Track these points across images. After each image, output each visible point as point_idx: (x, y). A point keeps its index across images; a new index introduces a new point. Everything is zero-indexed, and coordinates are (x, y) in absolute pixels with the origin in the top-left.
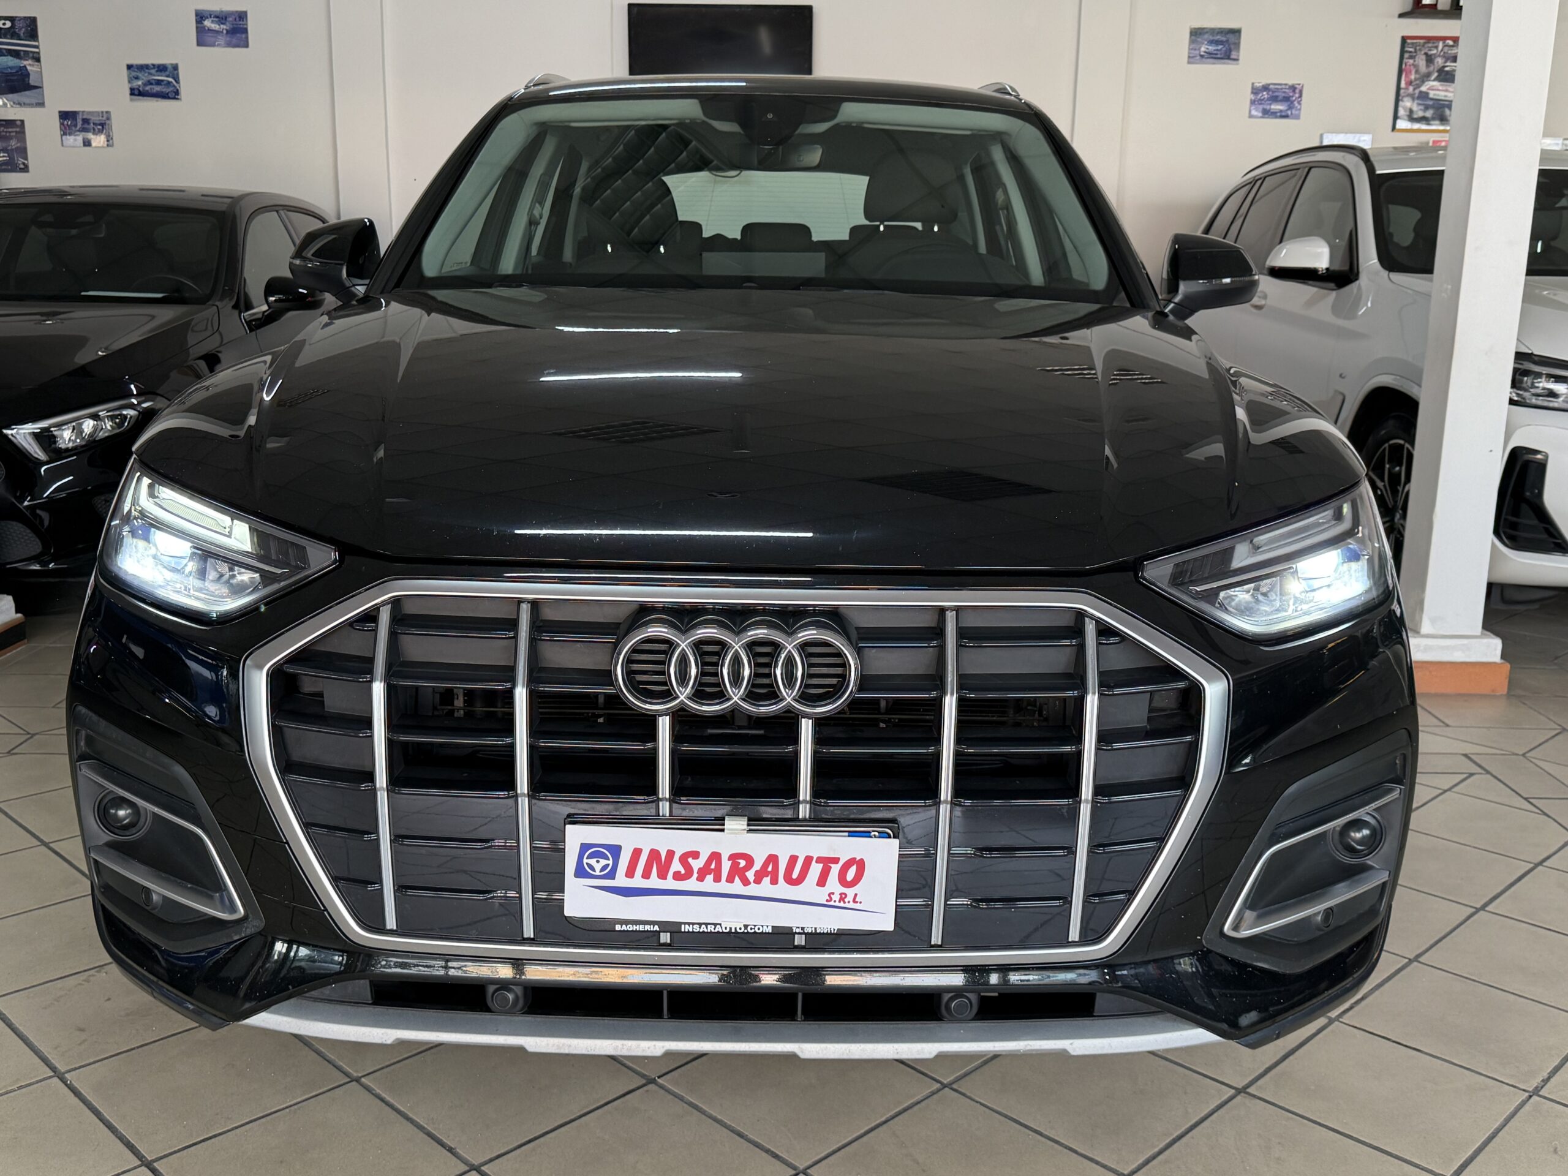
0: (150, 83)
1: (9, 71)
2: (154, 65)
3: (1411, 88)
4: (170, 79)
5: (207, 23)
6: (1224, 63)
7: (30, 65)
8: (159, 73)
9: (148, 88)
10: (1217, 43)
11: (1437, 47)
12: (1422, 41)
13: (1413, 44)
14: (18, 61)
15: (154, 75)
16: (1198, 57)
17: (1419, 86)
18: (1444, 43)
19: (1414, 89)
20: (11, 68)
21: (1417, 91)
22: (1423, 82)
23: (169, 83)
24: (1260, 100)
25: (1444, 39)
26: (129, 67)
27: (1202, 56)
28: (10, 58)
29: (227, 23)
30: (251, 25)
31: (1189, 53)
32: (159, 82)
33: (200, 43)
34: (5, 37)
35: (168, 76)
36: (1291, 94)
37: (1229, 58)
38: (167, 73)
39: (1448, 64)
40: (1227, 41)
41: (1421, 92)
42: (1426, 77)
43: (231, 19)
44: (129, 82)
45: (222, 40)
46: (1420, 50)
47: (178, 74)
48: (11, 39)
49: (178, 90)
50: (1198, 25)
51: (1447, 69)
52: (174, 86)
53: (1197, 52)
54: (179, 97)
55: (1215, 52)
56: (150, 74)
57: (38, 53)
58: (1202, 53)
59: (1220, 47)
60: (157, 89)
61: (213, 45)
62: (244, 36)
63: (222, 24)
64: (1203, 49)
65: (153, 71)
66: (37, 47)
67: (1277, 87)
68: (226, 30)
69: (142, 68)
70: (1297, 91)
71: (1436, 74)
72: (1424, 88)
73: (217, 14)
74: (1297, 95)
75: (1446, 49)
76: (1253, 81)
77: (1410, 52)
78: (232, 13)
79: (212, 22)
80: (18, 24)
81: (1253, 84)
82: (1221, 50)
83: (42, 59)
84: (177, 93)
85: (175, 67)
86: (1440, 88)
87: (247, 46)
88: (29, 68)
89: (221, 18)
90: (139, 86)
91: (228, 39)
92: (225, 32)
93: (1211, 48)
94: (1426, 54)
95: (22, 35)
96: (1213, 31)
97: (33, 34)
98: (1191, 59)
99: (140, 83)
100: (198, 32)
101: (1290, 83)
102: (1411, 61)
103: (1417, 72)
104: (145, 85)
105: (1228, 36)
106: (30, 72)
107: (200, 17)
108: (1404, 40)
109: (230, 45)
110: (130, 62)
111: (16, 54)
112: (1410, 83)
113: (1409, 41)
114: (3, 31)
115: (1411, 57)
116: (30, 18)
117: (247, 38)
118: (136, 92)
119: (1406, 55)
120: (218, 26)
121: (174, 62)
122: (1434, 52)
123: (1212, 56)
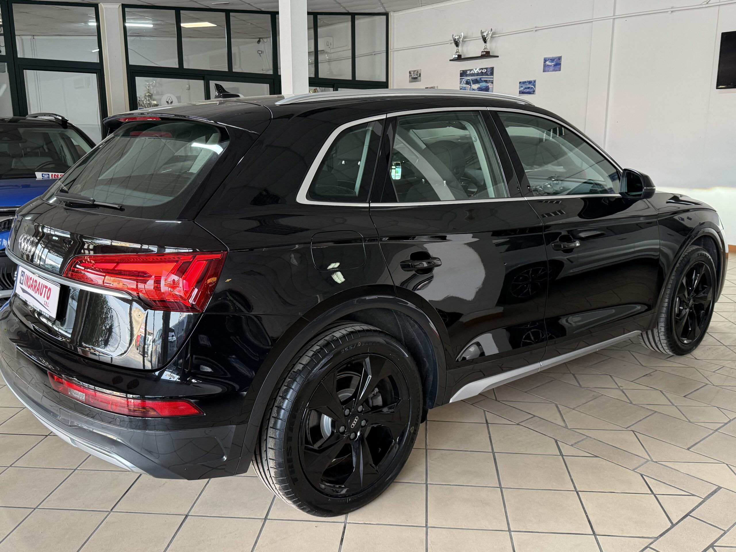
0: (526, 88)
1: (484, 88)
2: (528, 81)
4: (533, 86)
5: (547, 63)
7: (490, 85)
8: (529, 84)
9: (525, 90)
14: (486, 84)
15: (527, 85)
20: (484, 87)
23: (532, 88)
26: (520, 83)
28: (484, 83)
29: (554, 62)
30: (563, 62)
32: (529, 88)
33: (544, 71)
34: (484, 76)
35: (532, 85)
38: (532, 84)
43: (555, 60)
44: (519, 89)
45: (552, 68)
47: (535, 84)
48: (486, 76)
49: (534, 90)
52: (534, 89)
54: (534, 93)
56: (526, 85)
57: (493, 80)
60: (528, 90)
61: (548, 71)
62: (559, 66)
63: (553, 62)
65: (527, 84)
66: (493, 78)
68: (554, 65)
69: (524, 83)
73: (551, 59)
78: (556, 58)
79: (549, 62)
80: (488, 70)
83: (494, 83)
84: (534, 91)
85: (535, 82)
87: (560, 70)
88: (489, 86)
89: (552, 60)
90: (522, 90)
91: (554, 68)
92: (553, 65)
95: (489, 74)
97: (492, 74)
99: (522, 89)
100: (544, 67)
104: (524, 89)
106: (490, 88)
107: (545, 60)
109: (554, 70)
110: (520, 81)
111: (486, 81)
114: (484, 73)
116: (492, 67)
117: (560, 67)
118: (521, 92)
120: (551, 64)
121: (534, 79)
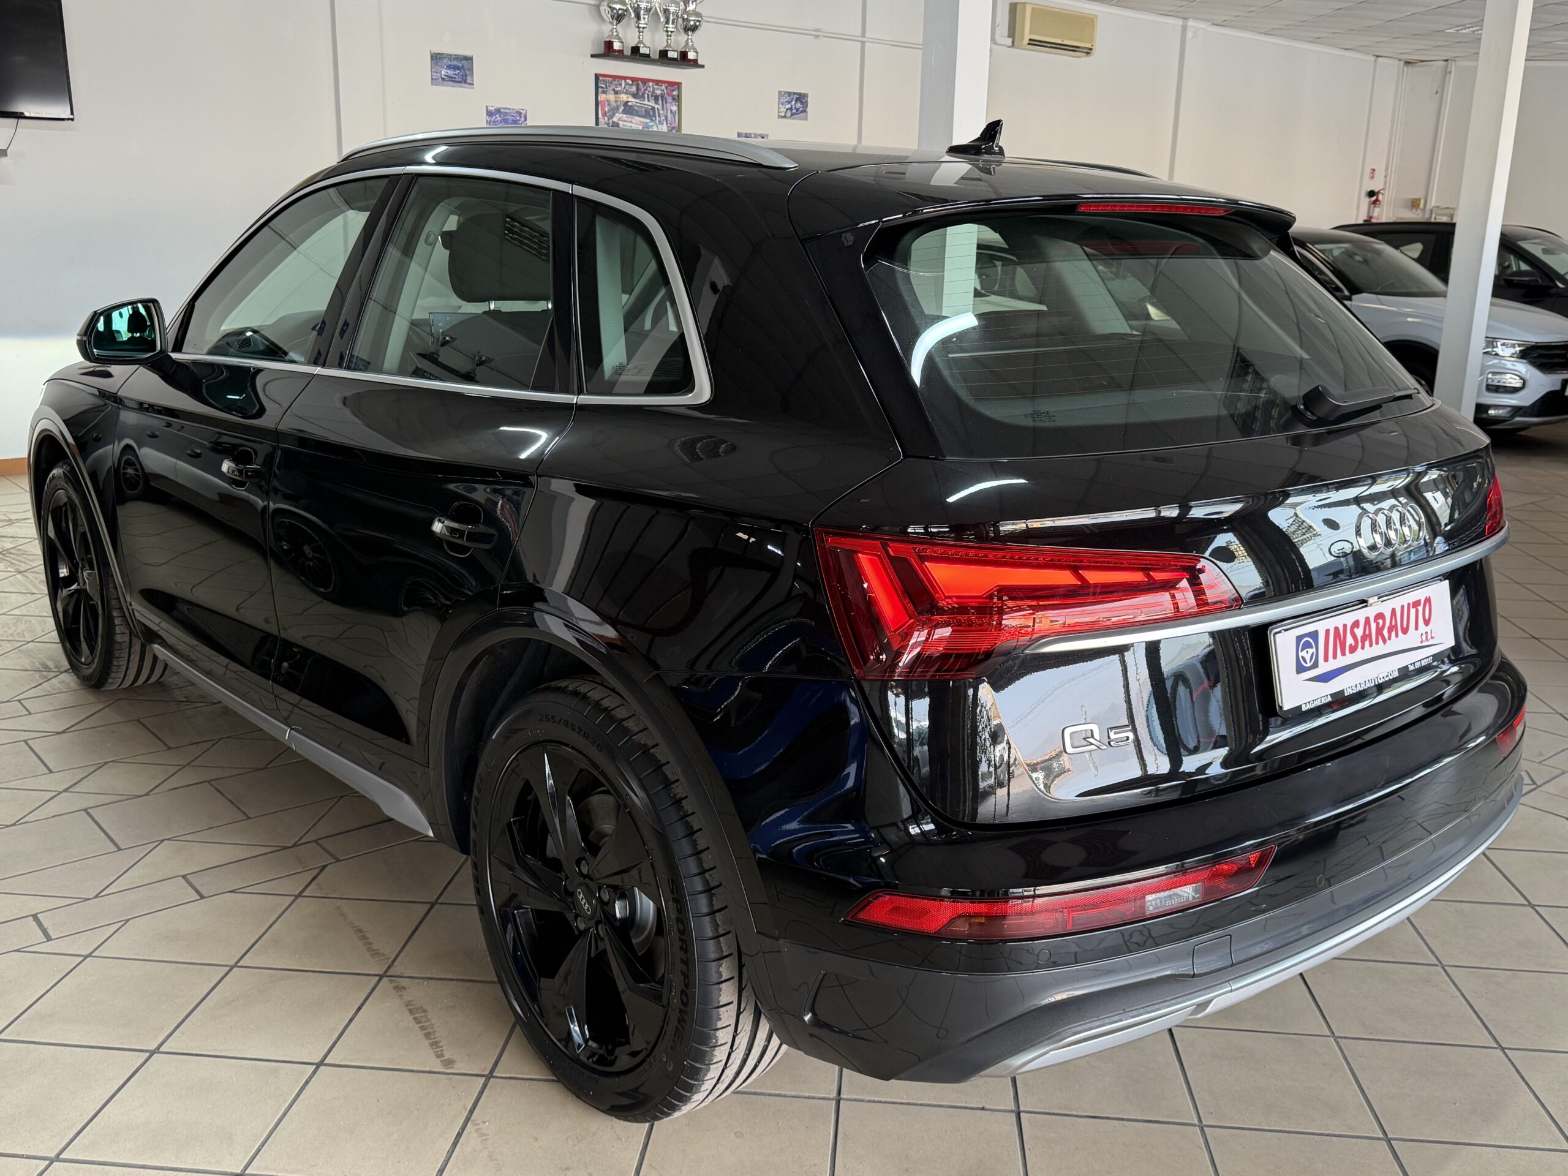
3: (606, 118)
6: (462, 87)
10: (455, 68)
11: (621, 85)
12: (610, 79)
13: (603, 80)
16: (440, 80)
17: (612, 118)
18: (625, 82)
19: (609, 119)
21: (611, 121)
22: (614, 114)
24: (494, 121)
25: (625, 78)
27: (443, 79)
31: (432, 75)
36: (518, 118)
37: (465, 82)
39: (630, 100)
40: (463, 67)
41: (613, 122)
42: (615, 110)
46: (609, 86)
50: (437, 50)
51: (630, 104)
53: (439, 75)
55: (455, 76)
58: (443, 76)
59: (457, 72)
64: (443, 73)
67: (506, 111)
70: (523, 116)
71: (622, 108)
72: (615, 119)
74: (523, 119)
75: (627, 87)
76: (488, 105)
77: (602, 88)
81: (487, 107)
82: (458, 75)
86: (626, 119)
93: (450, 72)
94: (614, 90)
96: (450, 57)
98: (434, 81)
101: (517, 107)
102: (604, 96)
103: (609, 104)
105: (462, 62)
108: (597, 76)
112: (604, 114)
113: (601, 78)
115: (604, 92)
119: (600, 90)
122: (620, 89)
123: (451, 79)
